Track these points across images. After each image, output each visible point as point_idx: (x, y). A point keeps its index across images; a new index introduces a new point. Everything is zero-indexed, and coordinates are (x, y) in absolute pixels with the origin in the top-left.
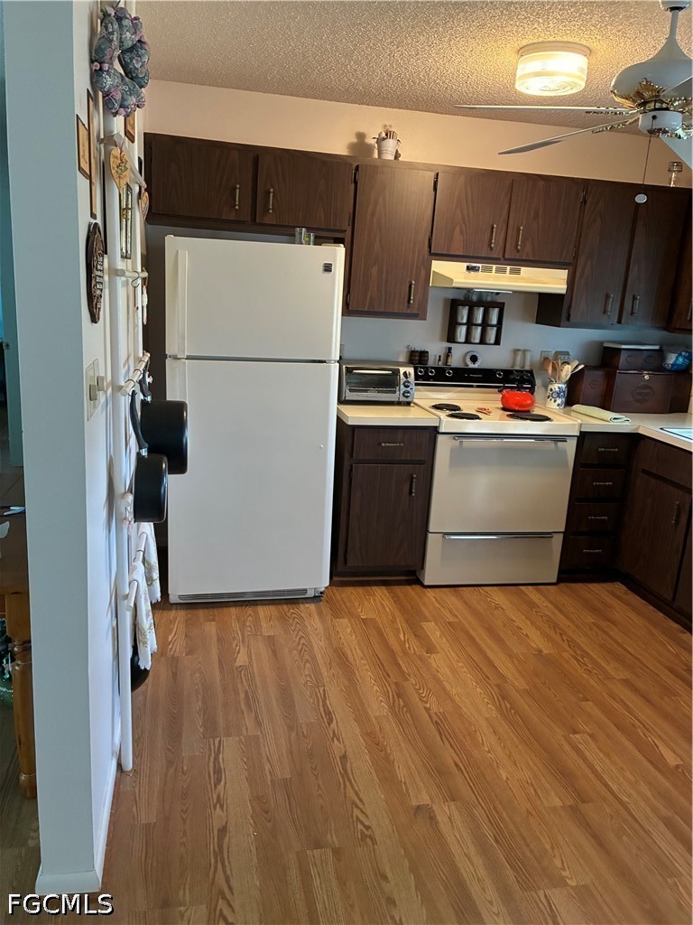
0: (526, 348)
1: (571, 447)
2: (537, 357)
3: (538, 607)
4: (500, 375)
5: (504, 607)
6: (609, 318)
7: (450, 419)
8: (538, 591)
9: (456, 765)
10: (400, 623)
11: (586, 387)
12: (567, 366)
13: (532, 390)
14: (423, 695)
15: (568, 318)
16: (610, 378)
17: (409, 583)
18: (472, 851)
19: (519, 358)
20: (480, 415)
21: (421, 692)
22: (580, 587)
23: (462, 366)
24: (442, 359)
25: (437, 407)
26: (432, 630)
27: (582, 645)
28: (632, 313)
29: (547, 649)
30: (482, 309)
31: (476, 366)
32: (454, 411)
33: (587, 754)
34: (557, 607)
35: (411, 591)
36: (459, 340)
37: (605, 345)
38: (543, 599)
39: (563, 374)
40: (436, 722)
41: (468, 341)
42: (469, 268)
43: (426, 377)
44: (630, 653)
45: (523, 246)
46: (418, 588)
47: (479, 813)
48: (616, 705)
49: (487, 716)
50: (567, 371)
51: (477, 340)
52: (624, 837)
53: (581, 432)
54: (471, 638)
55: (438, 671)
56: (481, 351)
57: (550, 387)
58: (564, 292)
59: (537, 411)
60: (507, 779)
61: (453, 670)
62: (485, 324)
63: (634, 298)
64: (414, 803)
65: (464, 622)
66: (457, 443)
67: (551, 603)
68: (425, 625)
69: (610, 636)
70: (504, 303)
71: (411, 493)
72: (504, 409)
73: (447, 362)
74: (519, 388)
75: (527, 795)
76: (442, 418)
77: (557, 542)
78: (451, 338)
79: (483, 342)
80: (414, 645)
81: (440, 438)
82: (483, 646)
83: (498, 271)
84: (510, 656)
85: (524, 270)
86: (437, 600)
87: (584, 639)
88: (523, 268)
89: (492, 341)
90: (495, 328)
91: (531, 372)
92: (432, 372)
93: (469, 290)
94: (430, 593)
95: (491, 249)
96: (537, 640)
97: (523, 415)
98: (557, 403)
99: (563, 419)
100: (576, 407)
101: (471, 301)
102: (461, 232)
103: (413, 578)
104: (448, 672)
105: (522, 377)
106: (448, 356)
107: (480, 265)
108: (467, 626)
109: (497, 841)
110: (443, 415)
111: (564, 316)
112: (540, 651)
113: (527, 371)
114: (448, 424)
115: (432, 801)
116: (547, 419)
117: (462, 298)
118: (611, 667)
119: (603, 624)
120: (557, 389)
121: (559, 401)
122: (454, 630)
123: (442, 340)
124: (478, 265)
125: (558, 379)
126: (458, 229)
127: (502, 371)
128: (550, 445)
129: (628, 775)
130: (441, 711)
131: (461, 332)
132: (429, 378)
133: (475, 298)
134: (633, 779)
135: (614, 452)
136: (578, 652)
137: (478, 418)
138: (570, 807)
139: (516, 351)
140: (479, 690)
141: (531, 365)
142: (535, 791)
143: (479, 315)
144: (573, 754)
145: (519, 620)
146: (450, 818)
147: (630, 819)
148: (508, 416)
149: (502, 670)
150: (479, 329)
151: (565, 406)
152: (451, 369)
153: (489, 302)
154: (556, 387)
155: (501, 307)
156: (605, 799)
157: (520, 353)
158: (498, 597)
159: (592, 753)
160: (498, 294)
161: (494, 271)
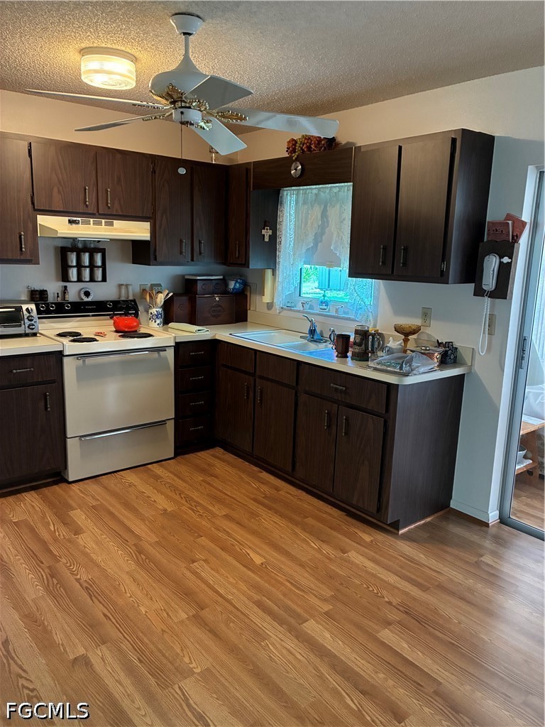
0: (128, 283)
1: (170, 354)
2: (138, 290)
3: (162, 478)
4: (110, 305)
5: (136, 484)
6: (185, 257)
7: (72, 343)
8: (162, 466)
9: (105, 615)
10: (50, 517)
11: (177, 309)
12: (160, 295)
13: (136, 315)
14: (74, 569)
15: (156, 259)
16: (193, 301)
17: (56, 483)
18: (122, 676)
19: (123, 291)
20: (97, 338)
21: (71, 567)
22: (191, 457)
23: (78, 300)
24: (60, 295)
25: (60, 335)
26: (79, 516)
27: (195, 498)
28: (200, 253)
29: (170, 507)
30: (87, 255)
31: (90, 299)
32: (76, 337)
33: (203, 574)
34: (175, 475)
35: (57, 489)
36: (72, 280)
37: (186, 277)
38: (165, 471)
39: (158, 300)
40: (87, 588)
41: (80, 280)
42: (70, 222)
43: (48, 311)
44: (228, 496)
45: (113, 203)
46: (64, 485)
47: (125, 646)
48: (220, 534)
49: (127, 570)
50: (161, 299)
51: (88, 279)
52: (231, 624)
53: (176, 343)
54: (111, 514)
55: (85, 547)
56: (91, 287)
57: (150, 311)
58: (149, 239)
59: (143, 330)
60: (146, 612)
61: (98, 543)
62: (92, 266)
63: (200, 242)
64: (72, 657)
65: (104, 503)
66: (80, 362)
67: (171, 472)
68: (72, 513)
69: (214, 487)
70: (105, 249)
71: (46, 408)
72: (117, 331)
73: (64, 298)
74: (126, 314)
75: (162, 619)
76: (64, 343)
77: (170, 427)
78: (65, 278)
79: (92, 279)
80: (63, 532)
81: (66, 360)
82: (121, 517)
83: (95, 223)
84: (143, 520)
85: (115, 222)
86: (81, 491)
87: (196, 494)
88: (115, 221)
89: (100, 279)
90: (101, 269)
91: (134, 301)
92: (53, 307)
93: (74, 239)
94: (75, 487)
95: (87, 206)
96: (163, 503)
97: (132, 334)
98: (157, 323)
99: (161, 334)
100: (171, 325)
101: (78, 248)
102: (59, 192)
103: (59, 478)
104: (94, 546)
105: (128, 306)
106: (65, 293)
107: (79, 219)
108: (108, 506)
109: (141, 661)
110: (66, 341)
111: (152, 257)
112: (166, 510)
113: (131, 301)
114: (70, 347)
115: (87, 651)
116: (150, 335)
117: (69, 245)
118: (215, 509)
119: (208, 479)
120: (156, 313)
121: (158, 321)
122: (97, 511)
123: (58, 280)
124: (78, 219)
125: (155, 305)
126: (55, 190)
127: (111, 302)
128: (155, 355)
129: (231, 580)
130: (90, 578)
131: (73, 273)
132: (50, 312)
133: (80, 246)
134: (235, 582)
135: (201, 354)
136: (193, 504)
137: (96, 340)
138: (193, 616)
139: (120, 286)
140: (120, 552)
141: (133, 295)
142: (167, 614)
143: (86, 259)
144: (193, 578)
145: (148, 490)
146: (102, 659)
147: (234, 610)
148: (120, 336)
149: (137, 531)
150: (88, 270)
151: (163, 325)
152: (70, 303)
153: (92, 248)
154: (154, 311)
155: (103, 251)
156: (217, 602)
157: (124, 287)
158: (131, 477)
159: (206, 572)
160: (99, 241)
161: (92, 222)
